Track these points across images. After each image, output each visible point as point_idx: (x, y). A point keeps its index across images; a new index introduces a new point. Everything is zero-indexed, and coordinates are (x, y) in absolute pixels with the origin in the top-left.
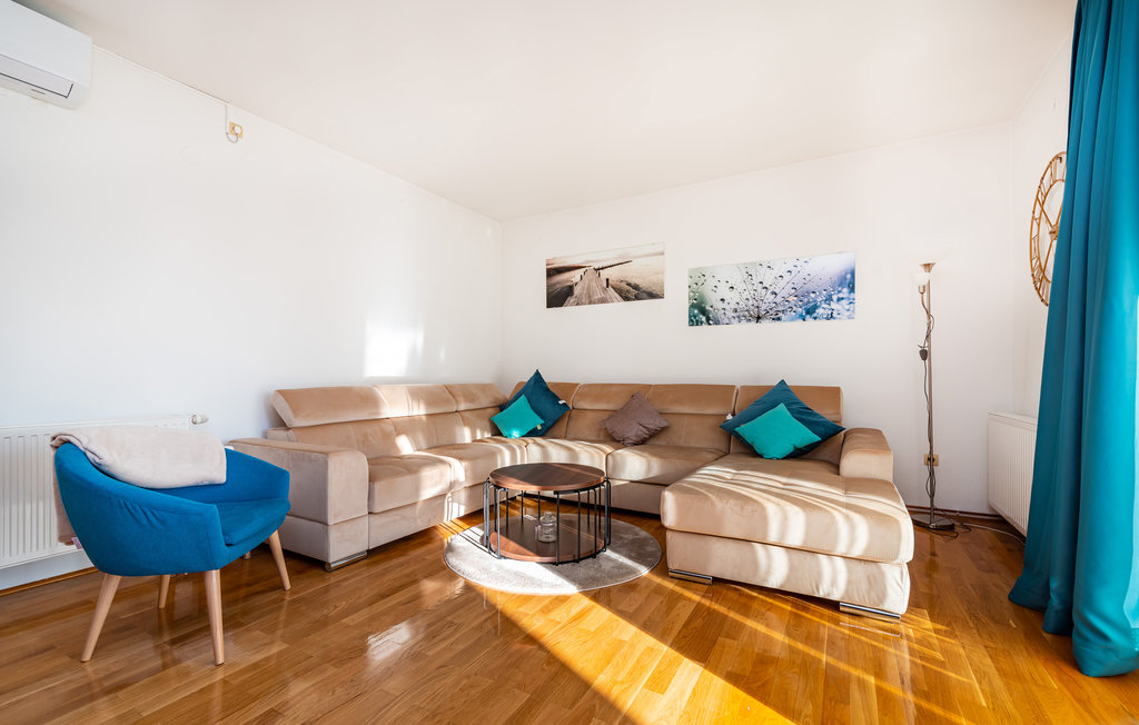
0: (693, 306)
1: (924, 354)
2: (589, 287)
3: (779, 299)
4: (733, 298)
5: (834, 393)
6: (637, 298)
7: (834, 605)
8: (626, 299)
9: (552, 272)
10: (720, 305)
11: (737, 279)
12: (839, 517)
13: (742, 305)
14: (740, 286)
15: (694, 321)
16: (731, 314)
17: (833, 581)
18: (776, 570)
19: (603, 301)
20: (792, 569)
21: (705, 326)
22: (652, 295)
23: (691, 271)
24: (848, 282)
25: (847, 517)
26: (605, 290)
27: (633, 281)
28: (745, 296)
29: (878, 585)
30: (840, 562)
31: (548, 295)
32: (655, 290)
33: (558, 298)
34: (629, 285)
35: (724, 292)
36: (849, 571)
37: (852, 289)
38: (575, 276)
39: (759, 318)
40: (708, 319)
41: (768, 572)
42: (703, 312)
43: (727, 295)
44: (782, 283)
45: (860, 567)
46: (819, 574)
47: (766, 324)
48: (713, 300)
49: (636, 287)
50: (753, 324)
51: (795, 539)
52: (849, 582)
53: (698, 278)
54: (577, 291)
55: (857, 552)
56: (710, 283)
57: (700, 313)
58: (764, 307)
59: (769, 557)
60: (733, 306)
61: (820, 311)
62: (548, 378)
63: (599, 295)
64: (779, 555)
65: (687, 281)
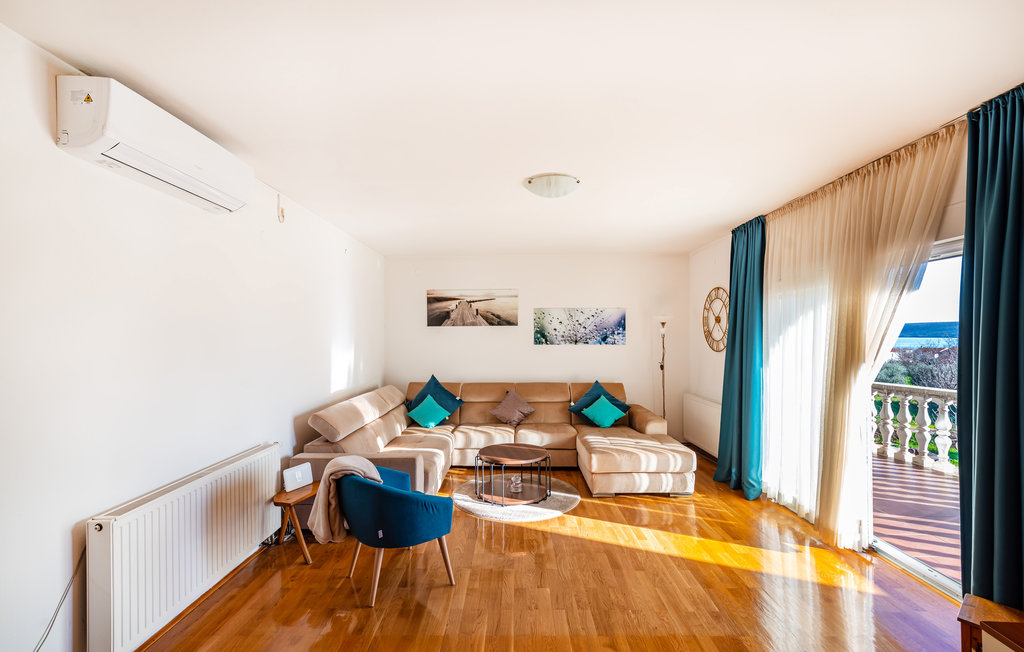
0: (537, 332)
1: (662, 367)
2: (463, 314)
3: (587, 331)
4: (561, 329)
5: (620, 386)
6: (499, 324)
7: (667, 495)
8: (491, 324)
9: (432, 300)
10: (554, 333)
11: (564, 317)
12: (671, 456)
13: (566, 334)
14: (566, 322)
15: (537, 342)
16: (560, 338)
17: (667, 485)
18: (643, 484)
19: (473, 324)
20: (651, 482)
21: (544, 345)
22: (509, 323)
23: (535, 309)
24: (621, 324)
25: (674, 456)
26: (475, 317)
27: (496, 313)
28: (569, 327)
29: (684, 482)
30: (669, 475)
31: (428, 317)
32: (512, 320)
33: (437, 319)
34: (493, 315)
35: (556, 324)
36: (674, 479)
37: (624, 329)
38: (452, 305)
39: (576, 342)
40: (546, 341)
41: (640, 486)
42: (544, 336)
43: (558, 326)
44: (589, 322)
45: (678, 476)
46: (662, 483)
47: (580, 345)
48: (549, 330)
49: (498, 317)
50: (573, 345)
51: (653, 468)
52: (674, 484)
53: (540, 315)
54: (453, 315)
55: (677, 470)
56: (547, 319)
57: (541, 336)
58: (579, 335)
59: (641, 479)
60: (562, 334)
61: (609, 339)
62: (441, 379)
63: (471, 320)
64: (645, 477)
65: (532, 317)
